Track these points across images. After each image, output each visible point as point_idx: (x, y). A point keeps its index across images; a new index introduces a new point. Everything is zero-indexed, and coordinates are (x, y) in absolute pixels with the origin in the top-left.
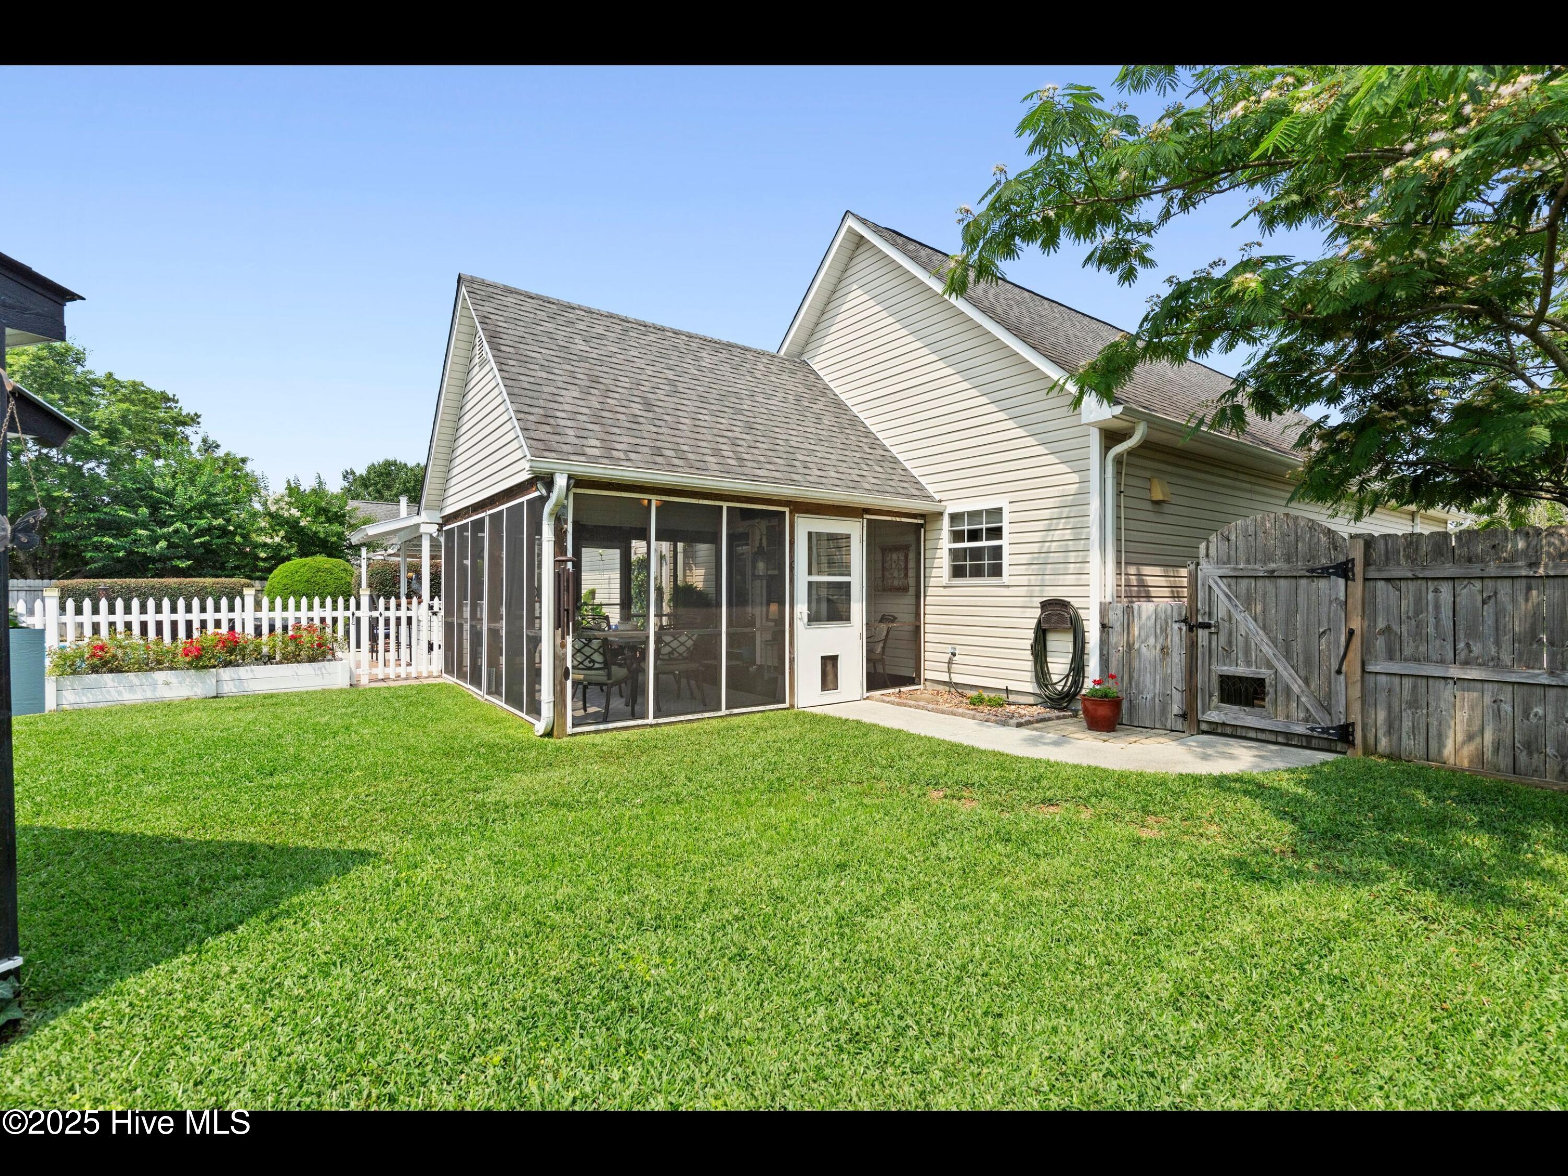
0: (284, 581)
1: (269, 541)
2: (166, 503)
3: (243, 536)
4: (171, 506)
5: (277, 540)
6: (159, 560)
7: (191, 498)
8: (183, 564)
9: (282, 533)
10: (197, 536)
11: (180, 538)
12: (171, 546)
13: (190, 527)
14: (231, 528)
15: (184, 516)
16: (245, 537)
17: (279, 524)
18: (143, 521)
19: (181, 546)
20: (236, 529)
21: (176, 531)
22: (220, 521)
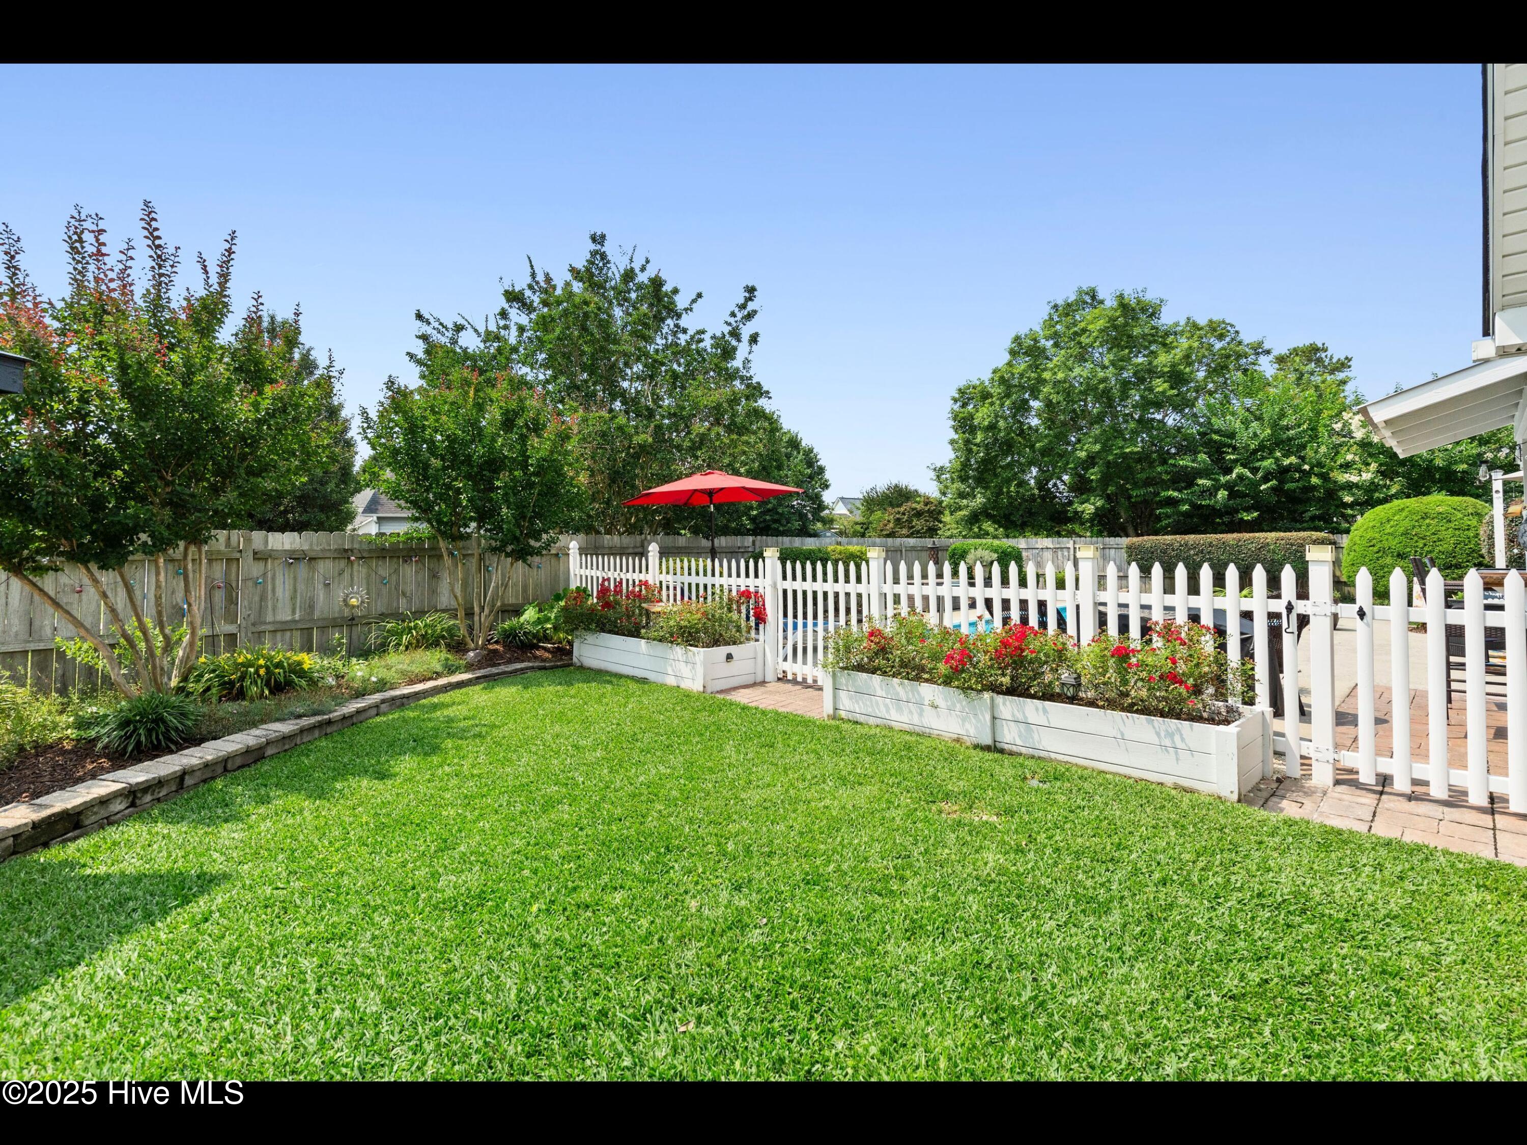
0: (1370, 534)
1: (1354, 479)
2: (1229, 446)
3: (1319, 475)
4: (1235, 448)
5: (1367, 476)
6: (1227, 513)
7: (1255, 435)
8: (1247, 517)
9: (1374, 466)
10: (1266, 479)
11: (1246, 486)
12: (1233, 494)
13: (1255, 471)
14: (1307, 467)
15: (1249, 459)
16: (1324, 477)
17: (1371, 455)
18: (1206, 469)
19: (1247, 495)
20: (1312, 468)
21: (1241, 477)
22: (1293, 459)
